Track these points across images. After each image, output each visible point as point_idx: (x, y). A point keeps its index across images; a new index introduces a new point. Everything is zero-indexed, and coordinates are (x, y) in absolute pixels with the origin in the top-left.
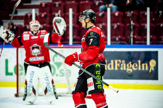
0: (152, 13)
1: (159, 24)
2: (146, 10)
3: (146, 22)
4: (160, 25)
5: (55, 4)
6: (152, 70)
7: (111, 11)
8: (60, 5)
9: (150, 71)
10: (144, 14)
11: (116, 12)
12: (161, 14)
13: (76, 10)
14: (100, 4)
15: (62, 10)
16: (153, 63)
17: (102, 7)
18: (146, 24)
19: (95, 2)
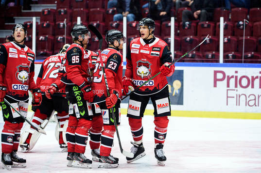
0: (177, 25)
1: (185, 37)
2: (170, 20)
3: (169, 35)
4: (187, 38)
5: (60, 12)
6: (176, 93)
7: (128, 21)
8: (65, 12)
9: (174, 95)
10: (168, 24)
11: (134, 22)
12: (187, 25)
13: (85, 19)
14: (114, 13)
15: (69, 18)
16: (177, 85)
17: (116, 16)
18: (170, 37)
19: (108, 9)
